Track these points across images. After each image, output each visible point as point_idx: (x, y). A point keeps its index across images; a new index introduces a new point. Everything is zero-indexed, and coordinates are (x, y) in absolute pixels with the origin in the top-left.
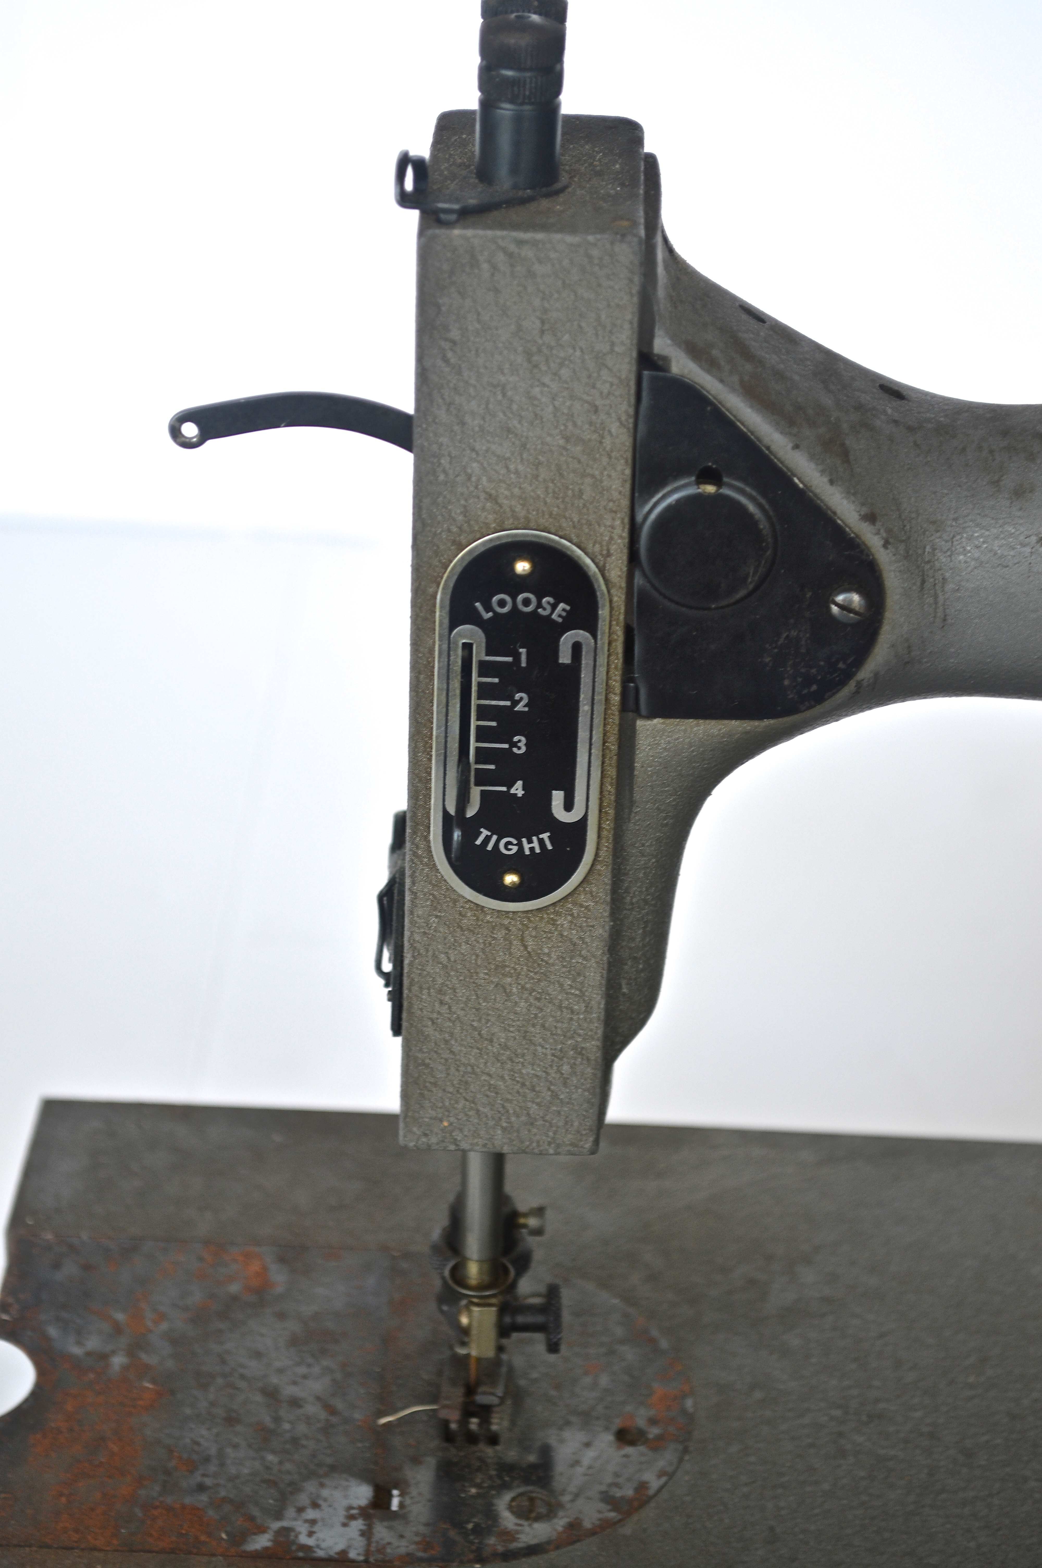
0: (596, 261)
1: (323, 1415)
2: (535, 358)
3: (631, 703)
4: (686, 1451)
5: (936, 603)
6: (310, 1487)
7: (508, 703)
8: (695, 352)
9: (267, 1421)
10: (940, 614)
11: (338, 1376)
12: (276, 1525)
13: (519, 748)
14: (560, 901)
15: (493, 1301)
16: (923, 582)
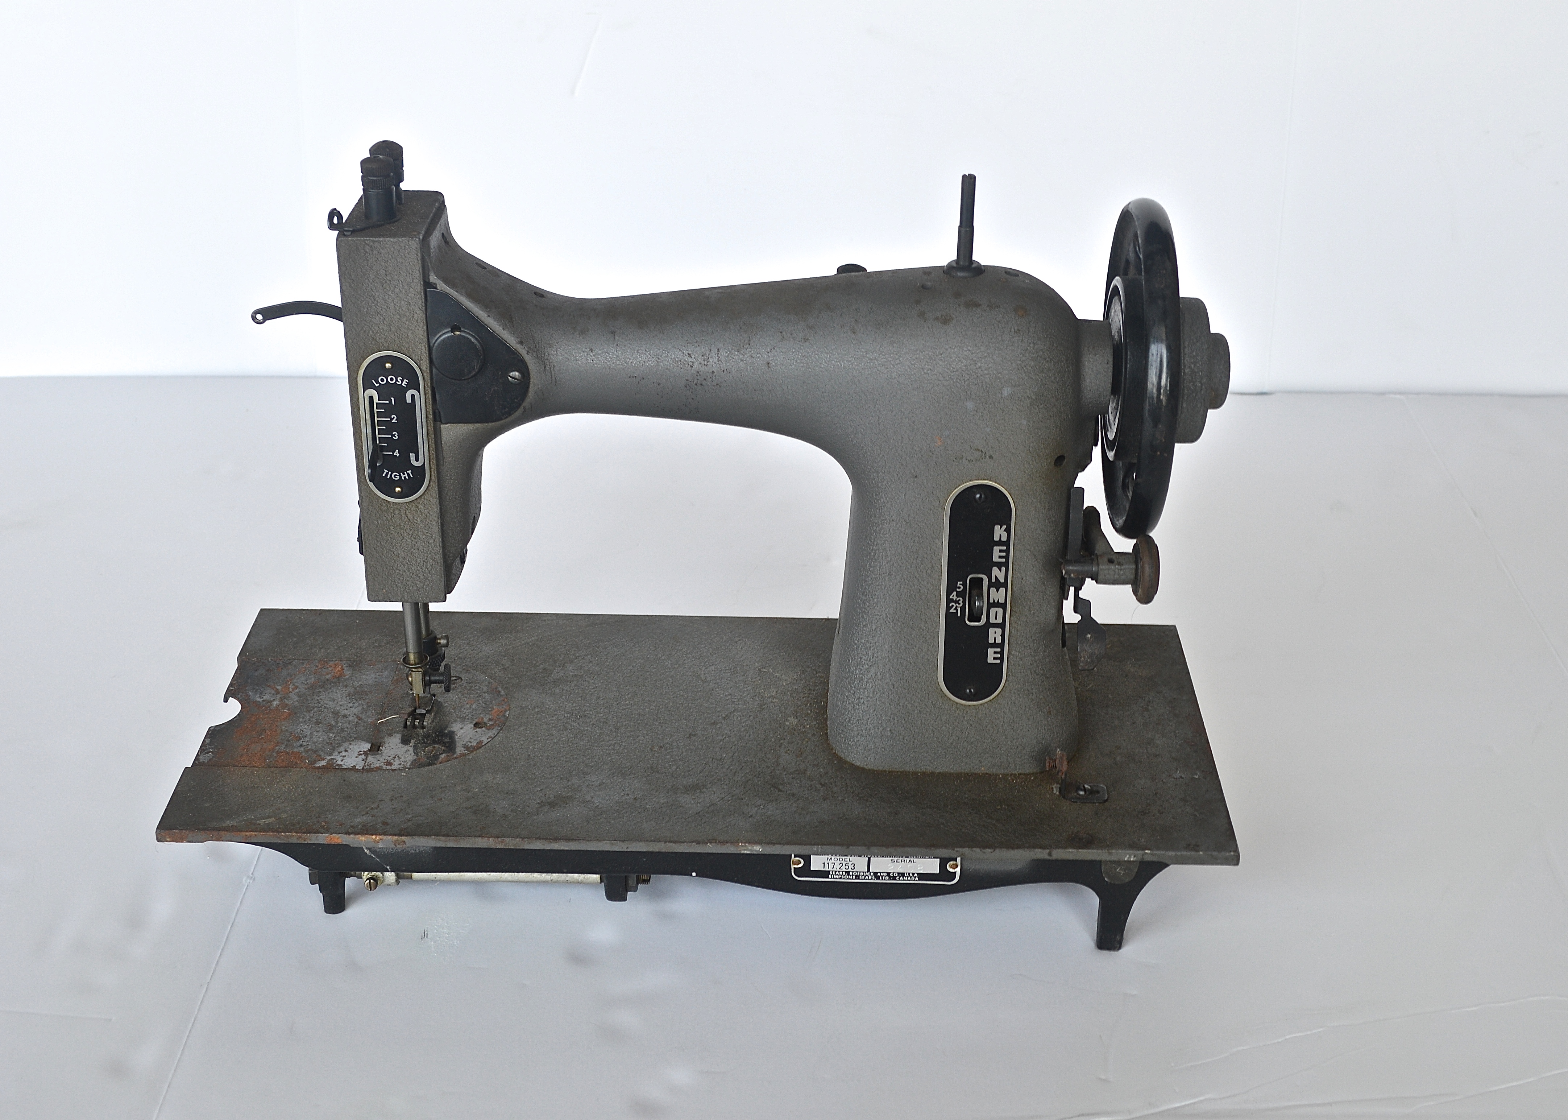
0: (403, 248)
1: (356, 720)
2: (385, 285)
3: (438, 418)
4: (501, 729)
5: (551, 376)
6: (345, 745)
7: (389, 419)
8: (446, 281)
9: (333, 723)
10: (554, 380)
11: (365, 707)
12: (329, 758)
13: (395, 437)
14: (419, 498)
15: (420, 670)
16: (545, 367)
